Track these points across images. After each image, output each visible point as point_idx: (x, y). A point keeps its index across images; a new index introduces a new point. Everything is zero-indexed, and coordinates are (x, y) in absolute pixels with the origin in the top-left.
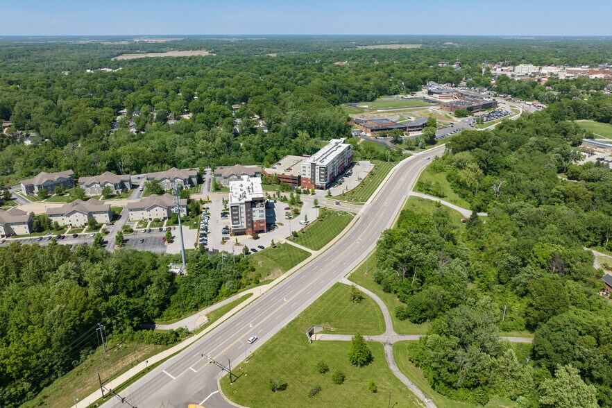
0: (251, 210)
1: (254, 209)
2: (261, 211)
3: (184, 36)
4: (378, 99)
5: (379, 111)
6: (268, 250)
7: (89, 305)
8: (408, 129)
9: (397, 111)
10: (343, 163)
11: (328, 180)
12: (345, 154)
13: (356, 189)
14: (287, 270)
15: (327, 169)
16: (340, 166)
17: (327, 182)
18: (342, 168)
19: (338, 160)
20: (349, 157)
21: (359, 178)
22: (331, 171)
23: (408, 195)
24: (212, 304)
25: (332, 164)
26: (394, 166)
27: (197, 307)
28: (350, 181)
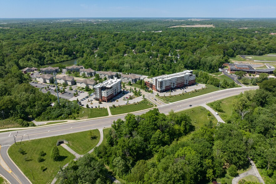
0: (101, 92)
1: (102, 91)
2: (105, 93)
3: (210, 18)
4: (266, 55)
5: (255, 61)
6: (94, 109)
7: (5, 105)
8: (256, 73)
9: (268, 63)
10: (183, 83)
11: (164, 88)
12: (185, 78)
13: (175, 96)
14: (90, 118)
15: (162, 83)
16: (179, 84)
17: (162, 89)
18: (182, 85)
19: (176, 80)
20: (190, 80)
21: (185, 92)
22: (168, 84)
23: (200, 106)
24: (54, 120)
25: (170, 81)
26: (219, 90)
27: (48, 119)
28: (179, 92)
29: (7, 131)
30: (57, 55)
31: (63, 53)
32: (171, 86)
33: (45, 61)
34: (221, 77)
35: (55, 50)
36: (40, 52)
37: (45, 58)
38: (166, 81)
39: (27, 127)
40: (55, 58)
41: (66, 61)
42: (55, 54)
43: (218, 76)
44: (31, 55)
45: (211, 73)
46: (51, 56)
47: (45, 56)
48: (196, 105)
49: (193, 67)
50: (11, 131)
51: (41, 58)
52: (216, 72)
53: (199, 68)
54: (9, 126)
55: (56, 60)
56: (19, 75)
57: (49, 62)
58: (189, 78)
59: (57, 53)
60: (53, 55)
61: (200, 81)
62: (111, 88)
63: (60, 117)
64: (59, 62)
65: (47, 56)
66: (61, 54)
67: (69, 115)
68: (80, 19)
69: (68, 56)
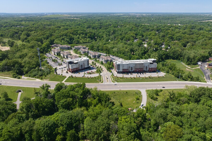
0: (69, 65)
6: (59, 75)
10: (143, 69)
11: (121, 70)
12: (144, 65)
13: (126, 78)
14: (50, 81)
15: (119, 66)
16: (138, 69)
17: (119, 71)
18: (140, 70)
19: (134, 65)
20: (151, 68)
21: (139, 76)
22: (125, 68)
23: (138, 90)
24: (32, 78)
25: (128, 66)
26: (177, 81)
27: (30, 76)
28: (135, 75)
29: (4, 78)
30: (83, 38)
31: (87, 37)
32: (129, 70)
33: (73, 41)
34: (194, 70)
35: (83, 34)
36: (71, 35)
37: (74, 39)
38: (123, 65)
39: (15, 78)
40: (81, 40)
41: (88, 42)
42: (82, 37)
43: (193, 68)
44: (66, 36)
45: (188, 65)
46: (79, 38)
47: (75, 38)
48: (136, 89)
49: (174, 57)
50: (6, 78)
51: (71, 39)
52: (193, 65)
53: (180, 59)
54: (8, 76)
55: (81, 41)
56: (43, 48)
57: (75, 42)
58: (149, 65)
59: (83, 36)
60: (80, 38)
61: (163, 70)
62: (77, 63)
63: (35, 77)
64: (82, 42)
65: (76, 38)
66: (86, 37)
67: (40, 76)
68: (130, 14)
69: (90, 39)
